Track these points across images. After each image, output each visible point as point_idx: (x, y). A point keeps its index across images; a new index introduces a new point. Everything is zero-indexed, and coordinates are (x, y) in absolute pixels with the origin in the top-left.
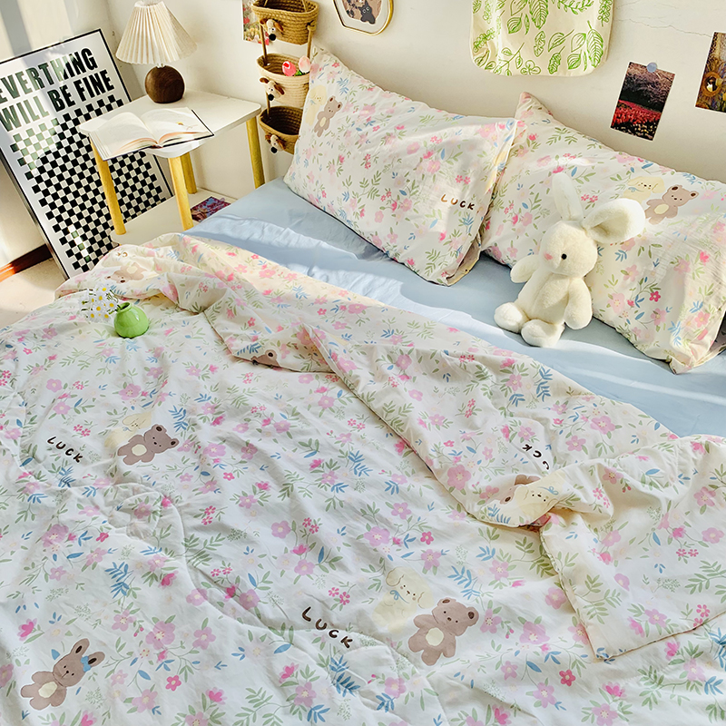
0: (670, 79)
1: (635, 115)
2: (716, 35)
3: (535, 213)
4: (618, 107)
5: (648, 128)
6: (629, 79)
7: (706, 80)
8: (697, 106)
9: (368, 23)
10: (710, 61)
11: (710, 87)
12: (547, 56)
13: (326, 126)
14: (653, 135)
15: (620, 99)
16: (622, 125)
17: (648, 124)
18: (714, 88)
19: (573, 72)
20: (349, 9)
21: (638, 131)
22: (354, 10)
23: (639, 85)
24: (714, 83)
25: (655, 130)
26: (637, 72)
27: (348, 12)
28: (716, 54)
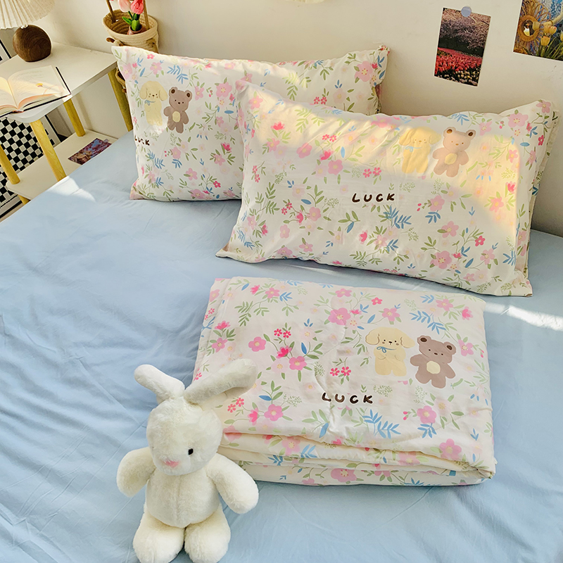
0: (486, 21)
1: (457, 62)
4: (438, 55)
5: (471, 74)
6: (445, 25)
7: (523, 24)
8: (515, 52)
11: (527, 31)
14: (477, 81)
15: (439, 47)
16: (445, 72)
17: (470, 70)
18: (532, 32)
24: (530, 27)
25: (478, 75)
26: (452, 18)
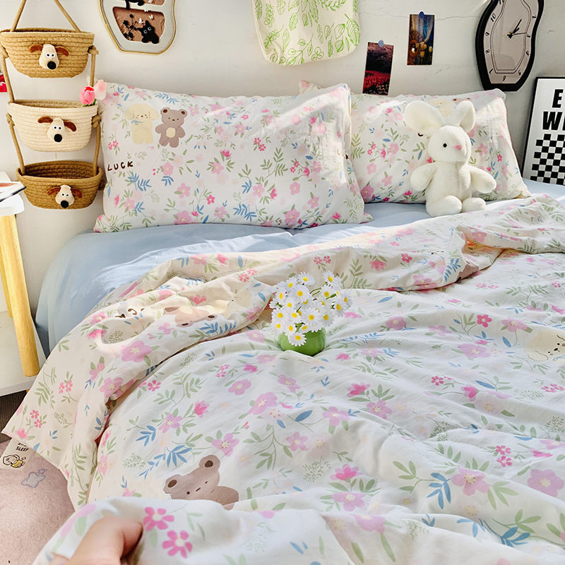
0: (391, 49)
1: (377, 79)
2: (411, 15)
3: (398, 141)
4: (366, 76)
5: (385, 87)
6: (370, 54)
7: (411, 46)
8: (408, 64)
9: (150, 43)
10: (412, 33)
11: (413, 50)
12: (326, 42)
13: (180, 133)
14: (387, 91)
15: (367, 69)
16: (370, 88)
17: (384, 84)
18: (415, 50)
19: (341, 54)
20: (126, 31)
21: (380, 91)
22: (134, 32)
23: (376, 57)
24: (414, 47)
25: (388, 87)
26: (374, 49)
27: (125, 35)
28: (413, 27)
